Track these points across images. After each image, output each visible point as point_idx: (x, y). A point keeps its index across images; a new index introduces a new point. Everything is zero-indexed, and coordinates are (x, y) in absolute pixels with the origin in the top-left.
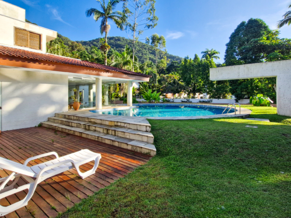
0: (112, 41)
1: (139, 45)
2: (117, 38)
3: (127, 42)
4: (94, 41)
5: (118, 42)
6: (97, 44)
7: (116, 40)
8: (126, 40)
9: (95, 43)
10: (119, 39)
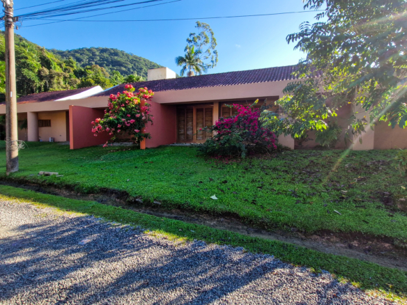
0: (106, 55)
1: (146, 65)
2: (112, 51)
3: (128, 58)
4: (76, 51)
5: (116, 57)
6: (81, 57)
7: (111, 54)
8: (127, 55)
9: (78, 55)
10: (116, 54)
